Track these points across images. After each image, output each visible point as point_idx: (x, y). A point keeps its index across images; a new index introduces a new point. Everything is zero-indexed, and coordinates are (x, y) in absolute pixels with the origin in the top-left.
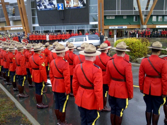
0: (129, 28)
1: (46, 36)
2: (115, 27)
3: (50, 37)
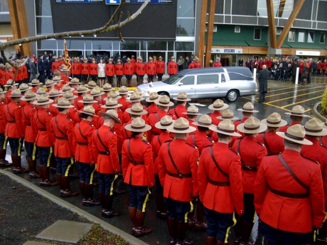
0: (247, 53)
1: (97, 66)
2: (219, 49)
3: (107, 69)
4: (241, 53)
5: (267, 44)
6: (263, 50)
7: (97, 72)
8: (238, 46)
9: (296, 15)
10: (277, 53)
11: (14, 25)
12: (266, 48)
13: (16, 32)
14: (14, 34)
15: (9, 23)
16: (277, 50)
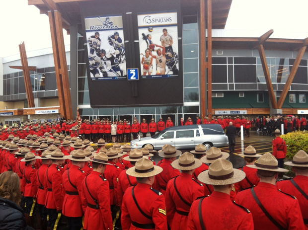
1: (111, 126)
2: (225, 111)
3: (118, 128)
4: (246, 113)
5: (269, 105)
6: (266, 111)
7: (110, 131)
8: (243, 108)
9: (291, 81)
10: (278, 113)
11: (60, 98)
12: (268, 109)
13: (62, 103)
14: (60, 104)
15: (57, 97)
16: (278, 110)
